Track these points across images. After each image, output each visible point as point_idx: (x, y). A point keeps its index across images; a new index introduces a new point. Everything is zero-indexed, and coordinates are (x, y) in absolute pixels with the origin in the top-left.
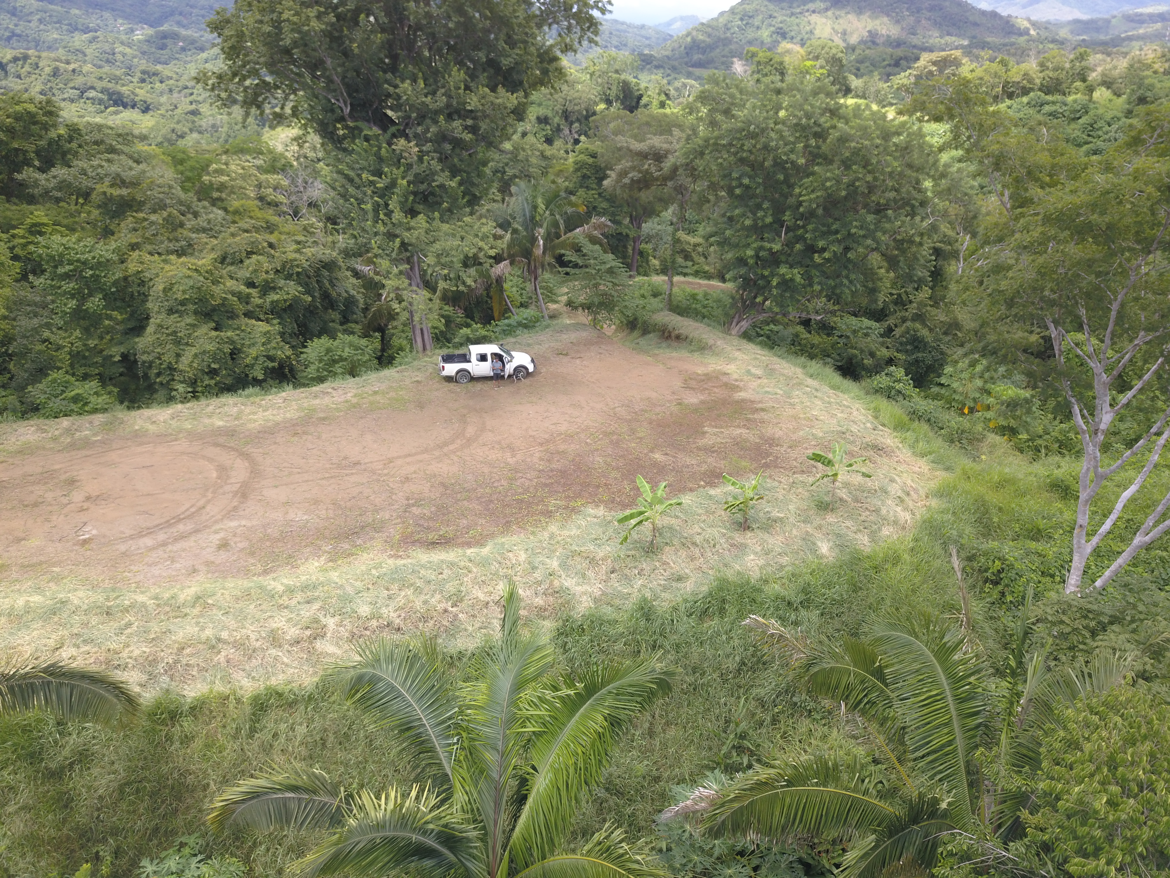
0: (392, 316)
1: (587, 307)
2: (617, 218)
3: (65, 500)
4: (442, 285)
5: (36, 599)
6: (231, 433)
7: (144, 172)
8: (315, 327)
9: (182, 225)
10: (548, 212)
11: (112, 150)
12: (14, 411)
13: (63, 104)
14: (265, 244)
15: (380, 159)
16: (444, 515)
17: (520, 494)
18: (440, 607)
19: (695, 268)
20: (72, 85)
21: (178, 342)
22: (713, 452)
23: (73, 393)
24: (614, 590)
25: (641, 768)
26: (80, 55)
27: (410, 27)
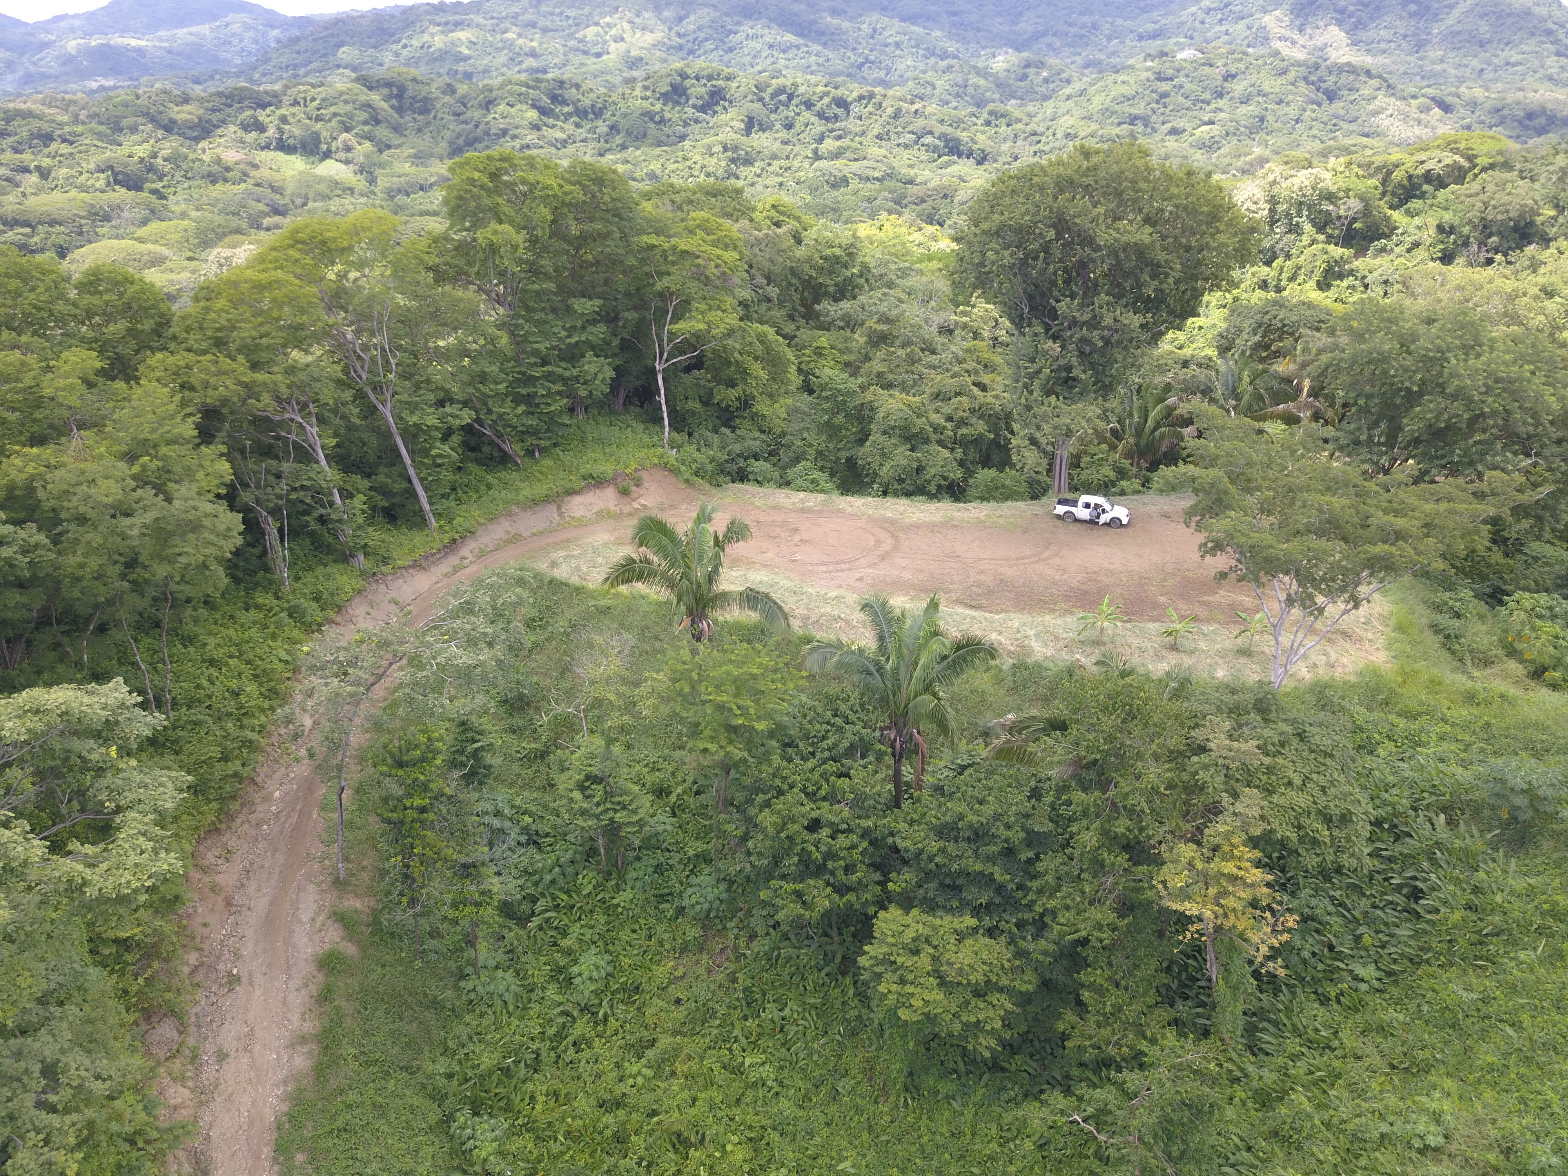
3: (789, 539)
12: (776, 482)
15: (1037, 351)
16: (989, 595)
20: (911, 128)
21: (883, 455)
23: (812, 477)
24: (1060, 656)
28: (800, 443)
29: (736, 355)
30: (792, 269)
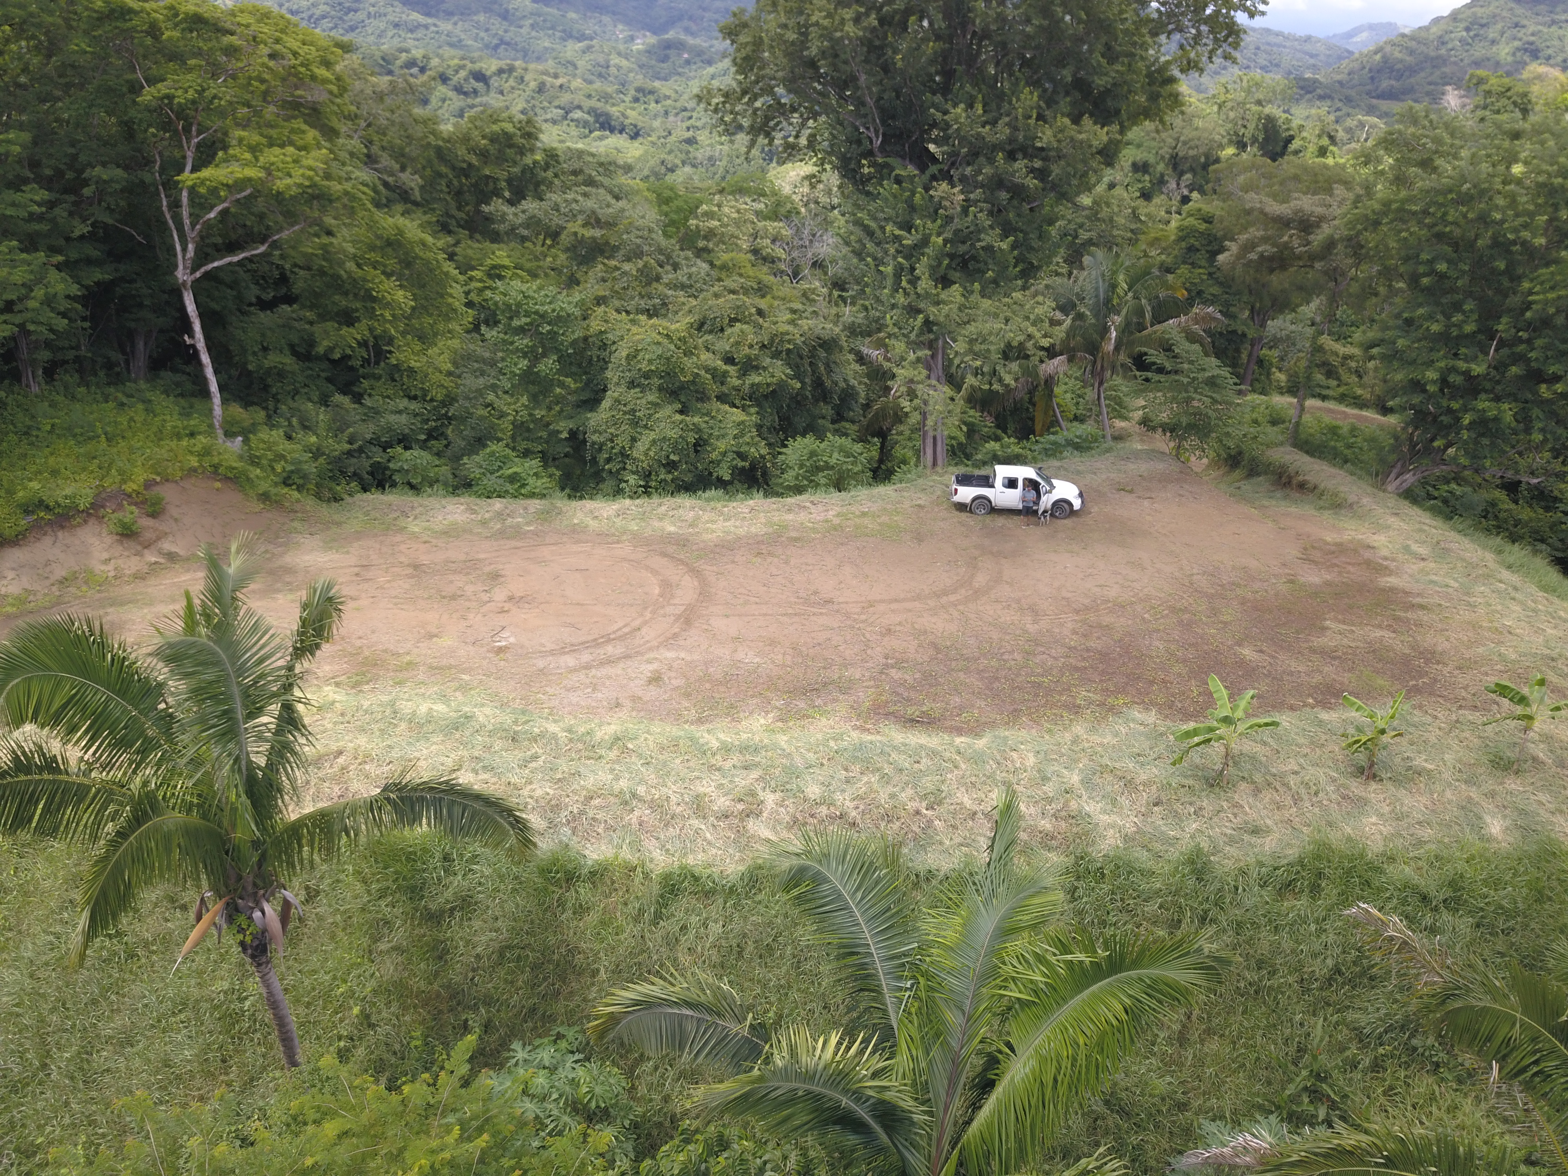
0: (899, 417)
1: (1170, 429)
2: (1232, 309)
3: (485, 597)
4: (971, 380)
5: (440, 708)
6: (682, 542)
7: (623, 210)
8: (800, 422)
9: (658, 279)
10: (1130, 294)
11: (590, 182)
12: (446, 484)
13: (544, 126)
14: (753, 310)
15: (912, 208)
16: (931, 686)
17: (1038, 675)
18: (911, 806)
19: (1341, 390)
20: (556, 103)
21: (635, 423)
22: (1334, 658)
23: (511, 471)
24: (1155, 829)
25: (1161, 1084)
26: (571, 68)
27: (974, 33)
28: (482, 412)
29: (351, 265)
30: (439, 150)
